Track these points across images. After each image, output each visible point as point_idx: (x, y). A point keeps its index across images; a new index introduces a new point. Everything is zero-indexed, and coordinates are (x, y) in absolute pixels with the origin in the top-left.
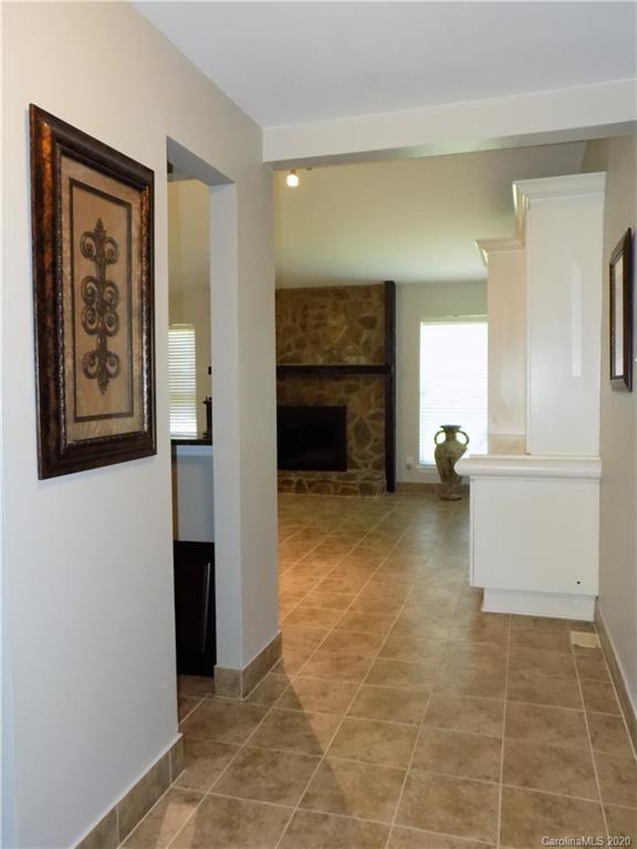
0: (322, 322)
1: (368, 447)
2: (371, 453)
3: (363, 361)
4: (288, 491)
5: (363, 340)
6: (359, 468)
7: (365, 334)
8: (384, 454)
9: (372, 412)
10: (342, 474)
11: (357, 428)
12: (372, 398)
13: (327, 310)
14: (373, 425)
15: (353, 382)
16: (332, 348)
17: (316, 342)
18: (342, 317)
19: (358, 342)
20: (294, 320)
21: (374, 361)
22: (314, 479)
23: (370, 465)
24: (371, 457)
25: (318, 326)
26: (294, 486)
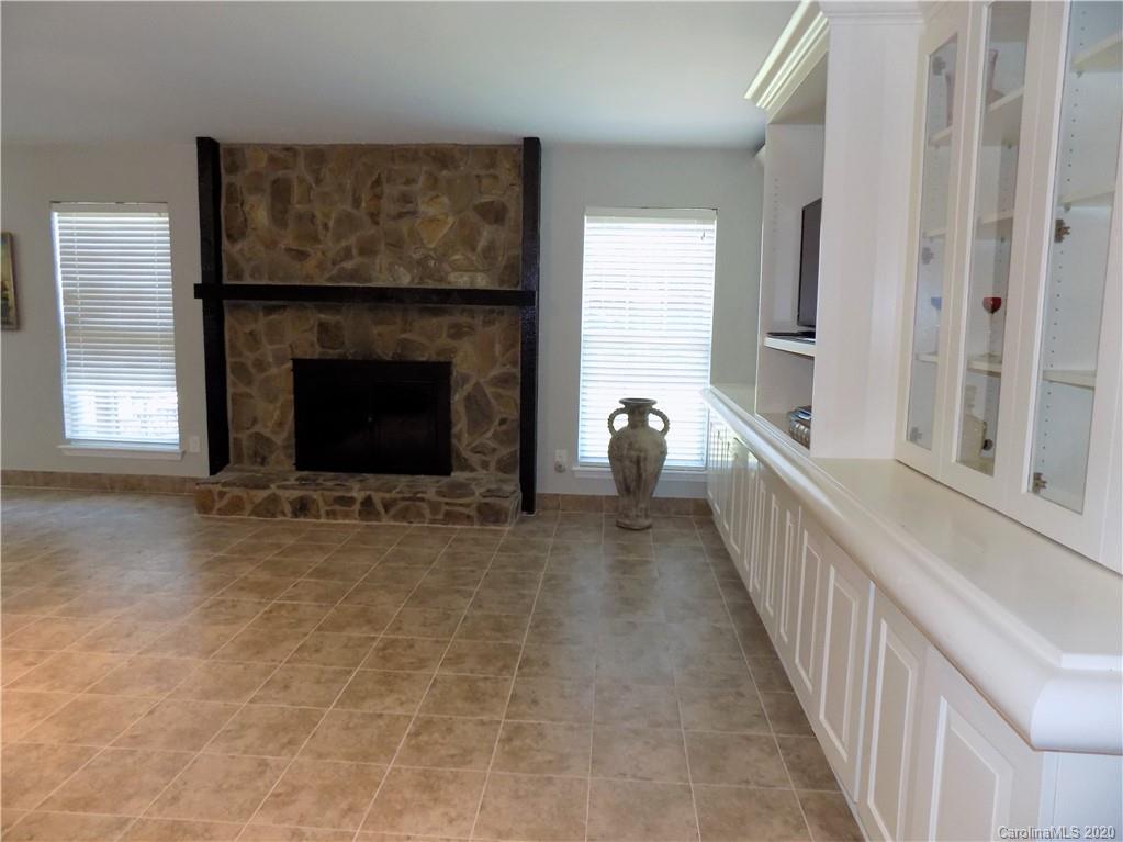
0: (410, 207)
1: (489, 434)
2: (492, 444)
3: (482, 282)
4: (346, 515)
5: (482, 243)
6: (473, 470)
7: (487, 233)
8: (517, 446)
9: (496, 372)
10: (445, 480)
11: (468, 398)
12: (498, 348)
13: (418, 187)
14: (498, 397)
15: (464, 319)
16: (427, 257)
17: (396, 244)
18: (445, 200)
19: (473, 249)
20: (357, 203)
21: (500, 286)
22: (394, 494)
23: (493, 466)
24: (494, 450)
25: (400, 215)
26: (357, 507)
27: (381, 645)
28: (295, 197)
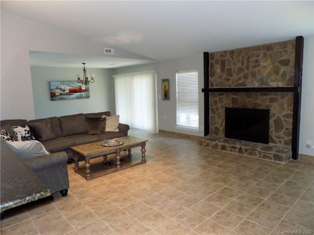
0: (258, 64)
1: (282, 133)
2: (283, 136)
3: (281, 85)
4: (235, 152)
5: (281, 72)
6: (276, 143)
7: (283, 69)
8: (291, 138)
9: (285, 113)
10: (266, 145)
11: (275, 121)
12: (286, 106)
13: (260, 58)
14: (285, 121)
15: (275, 96)
16: (263, 78)
17: (254, 75)
18: (269, 60)
19: (278, 75)
20: (243, 64)
21: (287, 85)
22: (248, 148)
23: (283, 142)
24: (284, 138)
25: (255, 66)
26: (238, 150)
27: (224, 188)
28: (227, 64)
